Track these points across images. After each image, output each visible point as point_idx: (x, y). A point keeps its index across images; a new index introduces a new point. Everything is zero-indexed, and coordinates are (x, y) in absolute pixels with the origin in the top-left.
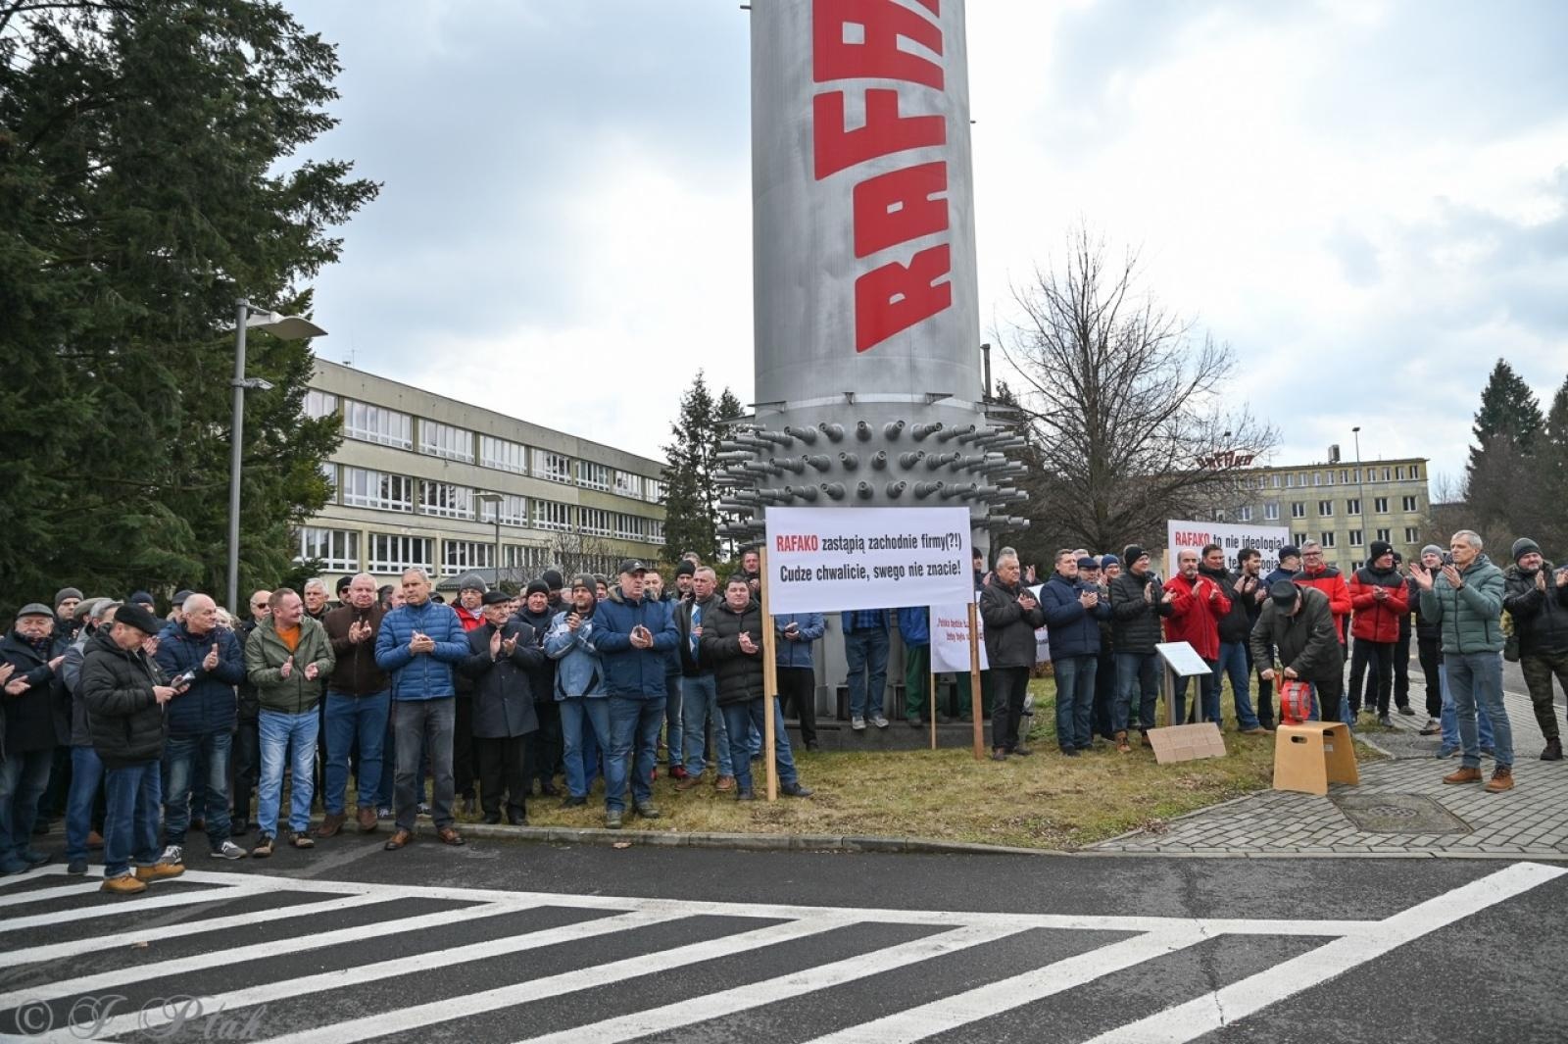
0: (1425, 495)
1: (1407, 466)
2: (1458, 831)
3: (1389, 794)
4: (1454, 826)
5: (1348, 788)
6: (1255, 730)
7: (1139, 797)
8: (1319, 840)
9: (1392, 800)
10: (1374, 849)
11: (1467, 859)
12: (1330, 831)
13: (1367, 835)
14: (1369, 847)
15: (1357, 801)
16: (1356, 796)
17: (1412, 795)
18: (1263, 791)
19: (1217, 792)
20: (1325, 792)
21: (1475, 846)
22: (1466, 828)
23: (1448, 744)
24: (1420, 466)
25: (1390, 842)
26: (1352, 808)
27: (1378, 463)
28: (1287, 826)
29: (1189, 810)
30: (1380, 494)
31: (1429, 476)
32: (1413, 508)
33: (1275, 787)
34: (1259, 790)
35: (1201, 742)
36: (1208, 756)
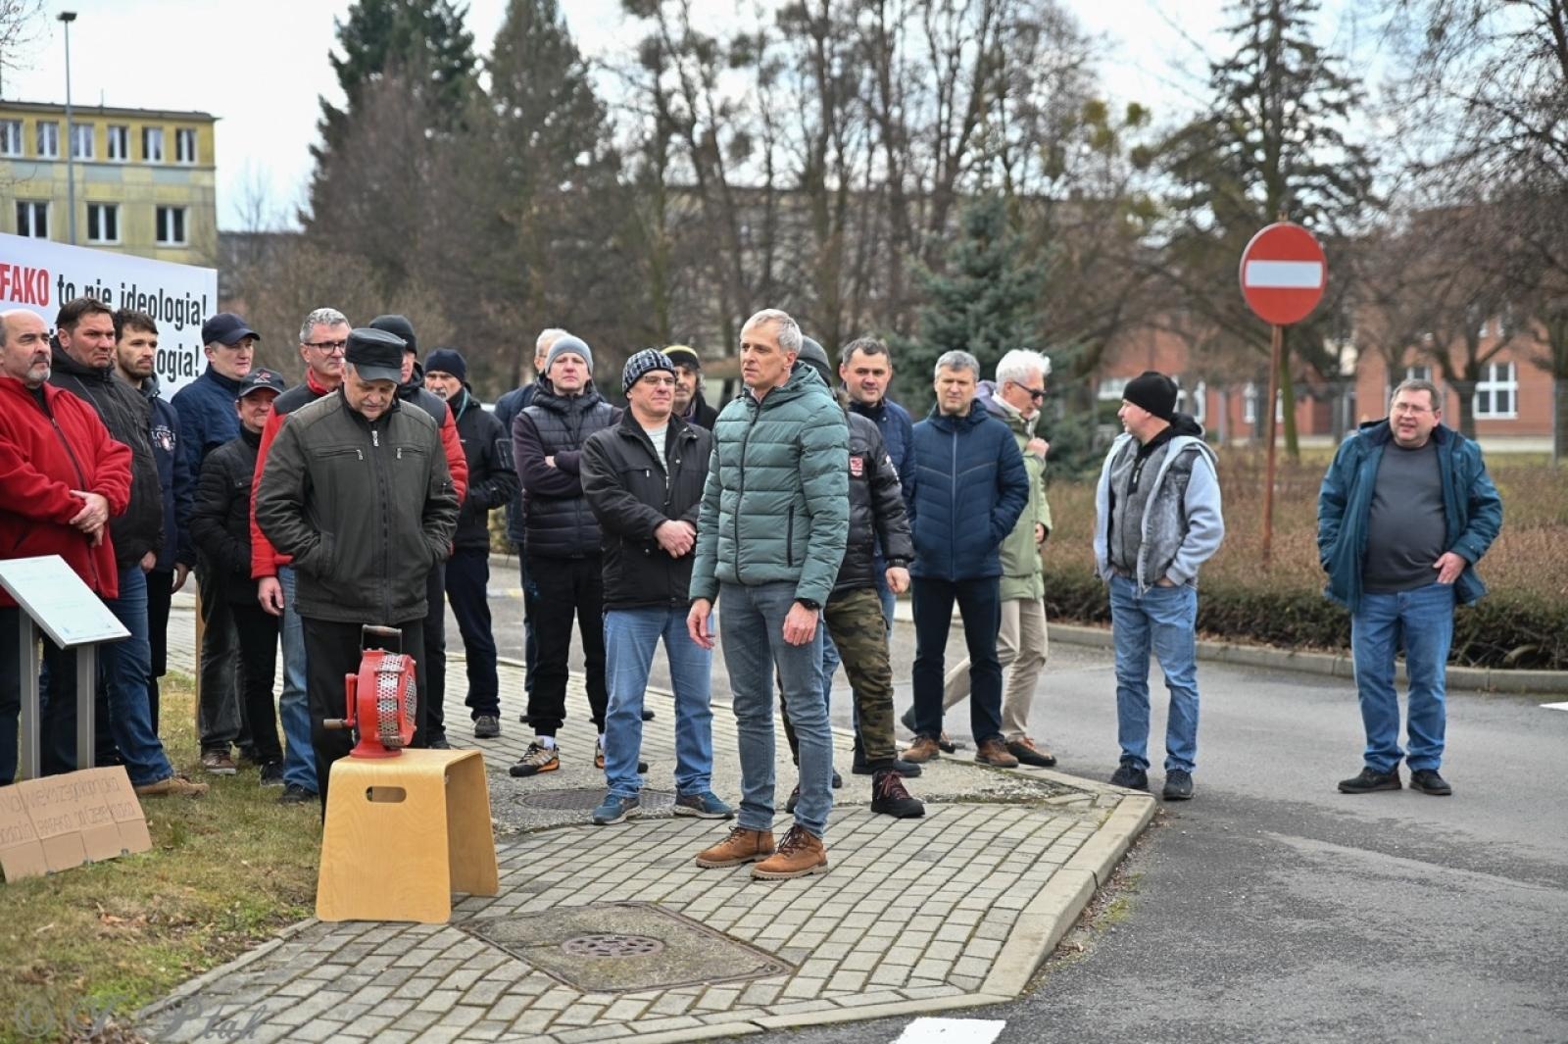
0: (209, 206)
1: (170, 129)
2: (770, 971)
3: (578, 908)
4: (752, 962)
5: (482, 903)
6: (161, 785)
7: (26, 969)
8: (512, 1022)
9: (595, 919)
10: (638, 1026)
11: (822, 1026)
12: (525, 1001)
13: (606, 999)
14: (625, 1024)
15: (521, 930)
16: (512, 916)
17: (623, 904)
18: (300, 926)
19: (198, 938)
20: (445, 915)
21: (818, 998)
22: (780, 964)
23: (619, 791)
24: (201, 131)
25: (657, 1008)
26: (524, 944)
27: (101, 112)
28: (418, 1001)
29: (166, 988)
30: (101, 194)
31: (218, 161)
32: (179, 237)
33: (320, 915)
34: (289, 924)
35: (99, 817)
36: (117, 854)
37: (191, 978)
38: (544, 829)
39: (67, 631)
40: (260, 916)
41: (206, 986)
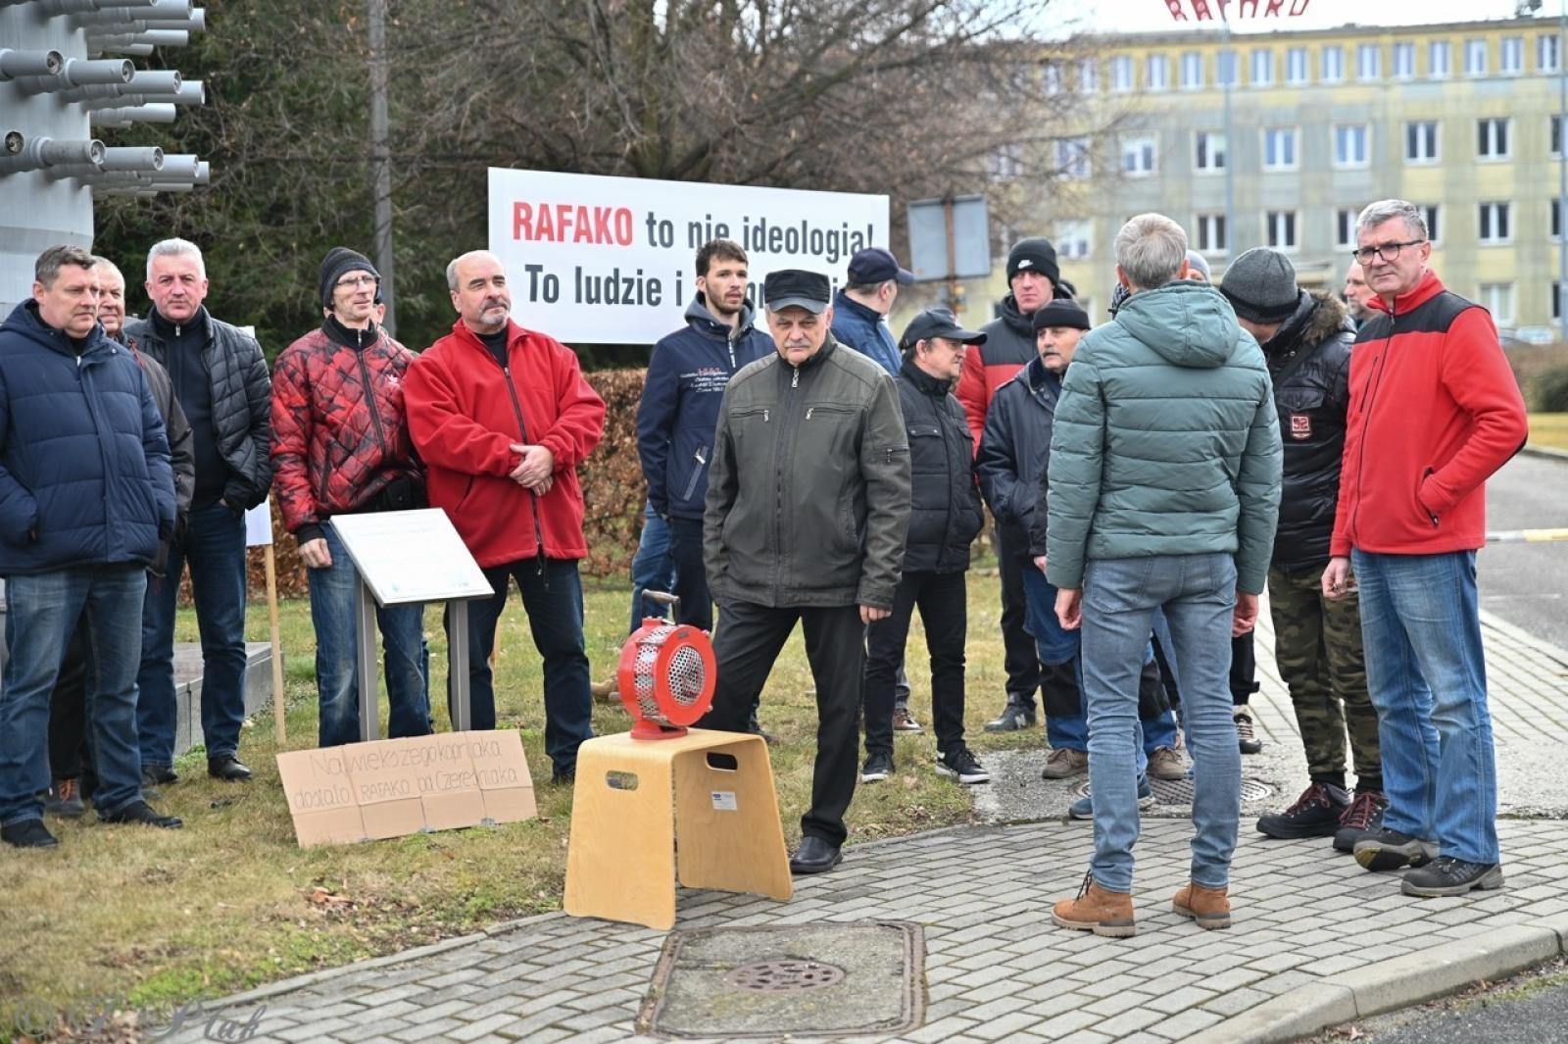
2: (889, 1026)
3: (834, 926)
4: (881, 1014)
9: (826, 939)
15: (728, 946)
17: (888, 925)
18: (524, 920)
19: (393, 925)
20: (663, 920)
26: (699, 964)
33: (567, 910)
34: (521, 916)
35: (454, 784)
36: (475, 822)
37: (307, 972)
38: (1028, 822)
39: (396, 589)
40: (489, 906)
41: (316, 982)
